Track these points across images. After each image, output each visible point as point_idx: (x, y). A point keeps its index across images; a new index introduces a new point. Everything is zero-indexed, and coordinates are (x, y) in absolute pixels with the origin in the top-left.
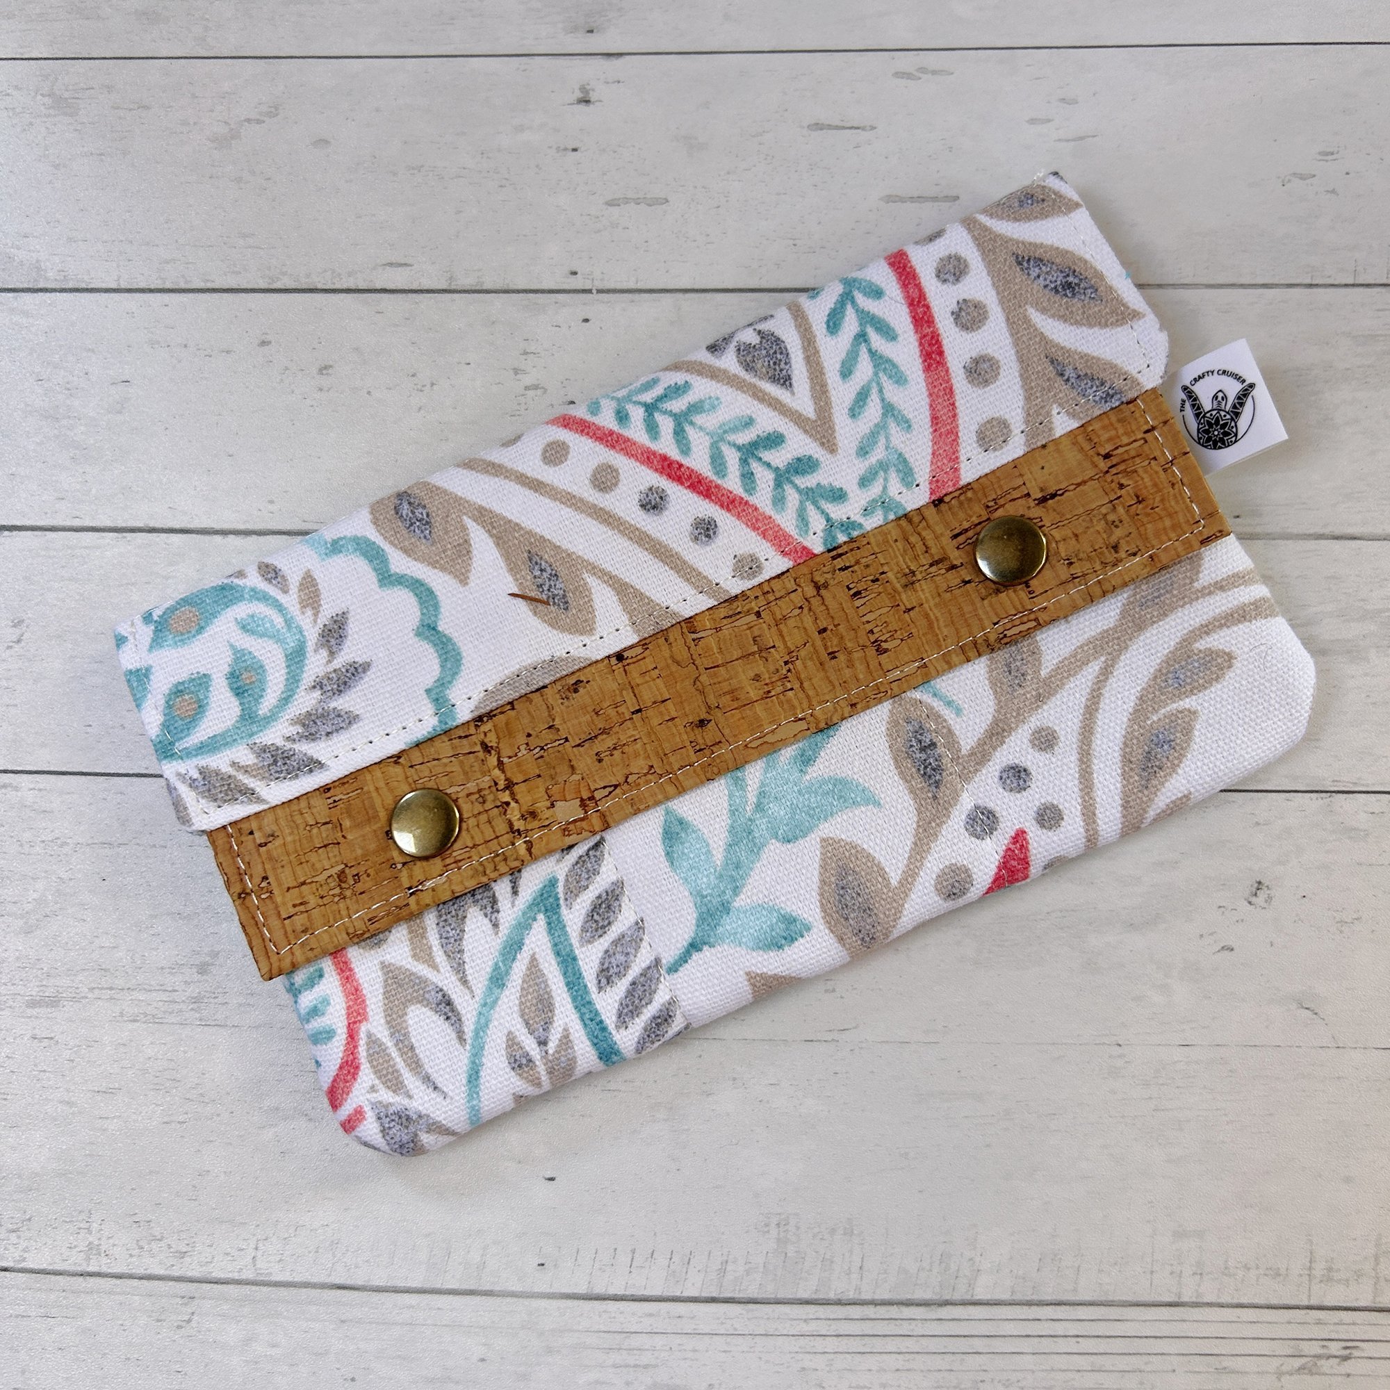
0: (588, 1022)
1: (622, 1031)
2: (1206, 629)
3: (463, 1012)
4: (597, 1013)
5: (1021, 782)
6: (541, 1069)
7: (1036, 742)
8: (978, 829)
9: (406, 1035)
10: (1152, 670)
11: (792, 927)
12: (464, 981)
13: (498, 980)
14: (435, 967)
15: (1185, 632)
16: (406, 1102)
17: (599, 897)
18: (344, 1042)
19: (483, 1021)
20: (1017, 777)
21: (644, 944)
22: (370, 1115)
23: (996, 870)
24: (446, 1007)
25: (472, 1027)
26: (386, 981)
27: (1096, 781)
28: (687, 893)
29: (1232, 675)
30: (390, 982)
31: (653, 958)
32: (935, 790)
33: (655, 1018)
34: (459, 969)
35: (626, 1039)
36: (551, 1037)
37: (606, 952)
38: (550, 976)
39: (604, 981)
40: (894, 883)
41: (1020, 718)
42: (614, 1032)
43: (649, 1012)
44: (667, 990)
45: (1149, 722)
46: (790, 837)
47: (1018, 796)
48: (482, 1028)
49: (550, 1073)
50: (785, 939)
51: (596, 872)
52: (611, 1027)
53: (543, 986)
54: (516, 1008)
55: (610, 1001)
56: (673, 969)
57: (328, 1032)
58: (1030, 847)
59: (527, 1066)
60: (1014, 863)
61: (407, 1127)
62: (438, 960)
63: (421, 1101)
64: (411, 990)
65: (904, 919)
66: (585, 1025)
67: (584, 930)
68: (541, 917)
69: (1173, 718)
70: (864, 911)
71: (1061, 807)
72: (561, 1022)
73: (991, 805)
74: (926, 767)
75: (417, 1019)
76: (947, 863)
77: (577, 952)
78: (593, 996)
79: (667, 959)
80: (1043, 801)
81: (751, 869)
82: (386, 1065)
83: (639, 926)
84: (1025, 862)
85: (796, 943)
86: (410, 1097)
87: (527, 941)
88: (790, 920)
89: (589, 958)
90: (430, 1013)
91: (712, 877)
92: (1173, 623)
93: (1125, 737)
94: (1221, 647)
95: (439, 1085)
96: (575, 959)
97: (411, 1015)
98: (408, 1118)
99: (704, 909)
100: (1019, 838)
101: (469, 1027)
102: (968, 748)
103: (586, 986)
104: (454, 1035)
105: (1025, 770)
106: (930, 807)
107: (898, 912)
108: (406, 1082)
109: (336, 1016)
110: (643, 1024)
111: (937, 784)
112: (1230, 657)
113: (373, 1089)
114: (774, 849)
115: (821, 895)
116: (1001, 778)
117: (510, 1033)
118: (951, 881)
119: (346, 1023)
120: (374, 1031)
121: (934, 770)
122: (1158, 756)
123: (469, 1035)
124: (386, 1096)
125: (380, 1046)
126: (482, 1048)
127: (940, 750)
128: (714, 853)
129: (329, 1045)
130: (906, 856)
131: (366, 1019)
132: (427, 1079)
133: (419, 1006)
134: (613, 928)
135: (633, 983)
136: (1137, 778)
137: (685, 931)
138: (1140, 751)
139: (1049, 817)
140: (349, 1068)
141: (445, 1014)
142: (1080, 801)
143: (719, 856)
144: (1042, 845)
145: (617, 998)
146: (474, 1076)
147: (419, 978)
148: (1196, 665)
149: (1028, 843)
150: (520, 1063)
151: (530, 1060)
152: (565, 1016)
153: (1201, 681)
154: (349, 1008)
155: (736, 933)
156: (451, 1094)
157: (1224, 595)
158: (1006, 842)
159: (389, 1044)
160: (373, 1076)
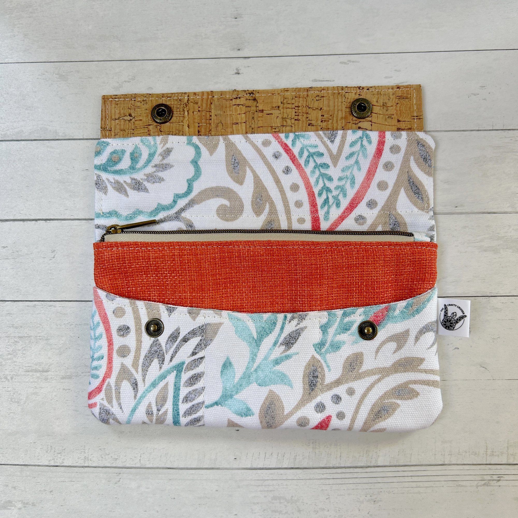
0: (175, 410)
1: (184, 418)
2: (415, 382)
3: (139, 389)
4: (178, 409)
5: (338, 401)
6: (155, 418)
7: (348, 391)
8: (318, 409)
9: (120, 388)
10: (393, 386)
11: (248, 412)
12: (144, 380)
13: (154, 385)
14: (137, 372)
15: (408, 380)
16: (111, 408)
17: (195, 374)
18: (100, 381)
19: (144, 395)
20: (337, 399)
21: (202, 395)
22: (98, 407)
23: (317, 424)
24: (135, 385)
25: (140, 395)
26: (121, 369)
27: (360, 411)
28: (222, 386)
29: (416, 399)
30: (122, 370)
31: (202, 401)
32: (311, 391)
33: (195, 419)
34: (144, 376)
35: (184, 420)
36: (162, 410)
37: (190, 392)
38: (169, 391)
39: (185, 401)
40: (285, 413)
41: (347, 382)
42: (181, 417)
43: (194, 416)
44: (202, 412)
45: (384, 402)
46: (261, 384)
47: (335, 405)
48: (143, 397)
49: (157, 420)
50: (245, 414)
51: (198, 366)
52: (181, 415)
53: (166, 393)
54: (155, 396)
55: (184, 407)
56: (207, 407)
57: (97, 376)
58: (331, 422)
59: (151, 415)
60: (323, 424)
61: (107, 415)
62: (139, 370)
63: (115, 410)
64: (127, 375)
65: (283, 425)
66: (173, 411)
67: (186, 382)
68: (175, 372)
69: (392, 404)
70: (272, 418)
71: (345, 414)
72: (167, 407)
73: (325, 404)
74: (312, 383)
75: (125, 385)
76: (304, 415)
77: (181, 387)
78: (180, 403)
79: (207, 403)
80: (341, 410)
81: (245, 388)
82: (109, 394)
83: (203, 389)
84: (327, 426)
85: (247, 417)
86: (112, 407)
87: (168, 377)
88: (248, 409)
89: (184, 391)
90: (129, 385)
91: (232, 385)
92: (406, 375)
93: (375, 402)
94: (417, 389)
95: (122, 408)
96: (179, 390)
97: (124, 382)
98: (109, 413)
99: (225, 394)
100: (329, 418)
101: (139, 395)
102: (327, 382)
103: (179, 399)
104: (133, 395)
105: (340, 398)
106: (307, 396)
107: (283, 422)
108: (113, 402)
109: (101, 373)
110: (190, 419)
111: (313, 390)
112: (418, 394)
113: (103, 399)
114: (254, 386)
115: (262, 406)
116: (332, 397)
117: (150, 402)
118: (302, 421)
119: (103, 376)
120: (110, 382)
121: (313, 384)
122: (382, 413)
123: (138, 397)
124: (105, 403)
125: (110, 387)
126: (140, 403)
127: (318, 379)
128: (236, 377)
129: (96, 380)
130: (293, 407)
131: (110, 378)
132: (120, 404)
133: (127, 381)
134: (195, 386)
135: (193, 405)
136: (372, 416)
137: (216, 398)
138: (377, 409)
139: (341, 416)
140: (99, 390)
141: (134, 387)
142: (352, 415)
143: (236, 380)
144: (335, 423)
145: (187, 407)
146: (134, 410)
147: (131, 373)
148: (407, 391)
149: (331, 420)
150: (149, 413)
151: (152, 414)
152: (169, 406)
153: (406, 397)
154: (106, 372)
155: (230, 406)
156: (124, 412)
157: (425, 374)
158: (324, 417)
159: (113, 388)
160: (104, 395)
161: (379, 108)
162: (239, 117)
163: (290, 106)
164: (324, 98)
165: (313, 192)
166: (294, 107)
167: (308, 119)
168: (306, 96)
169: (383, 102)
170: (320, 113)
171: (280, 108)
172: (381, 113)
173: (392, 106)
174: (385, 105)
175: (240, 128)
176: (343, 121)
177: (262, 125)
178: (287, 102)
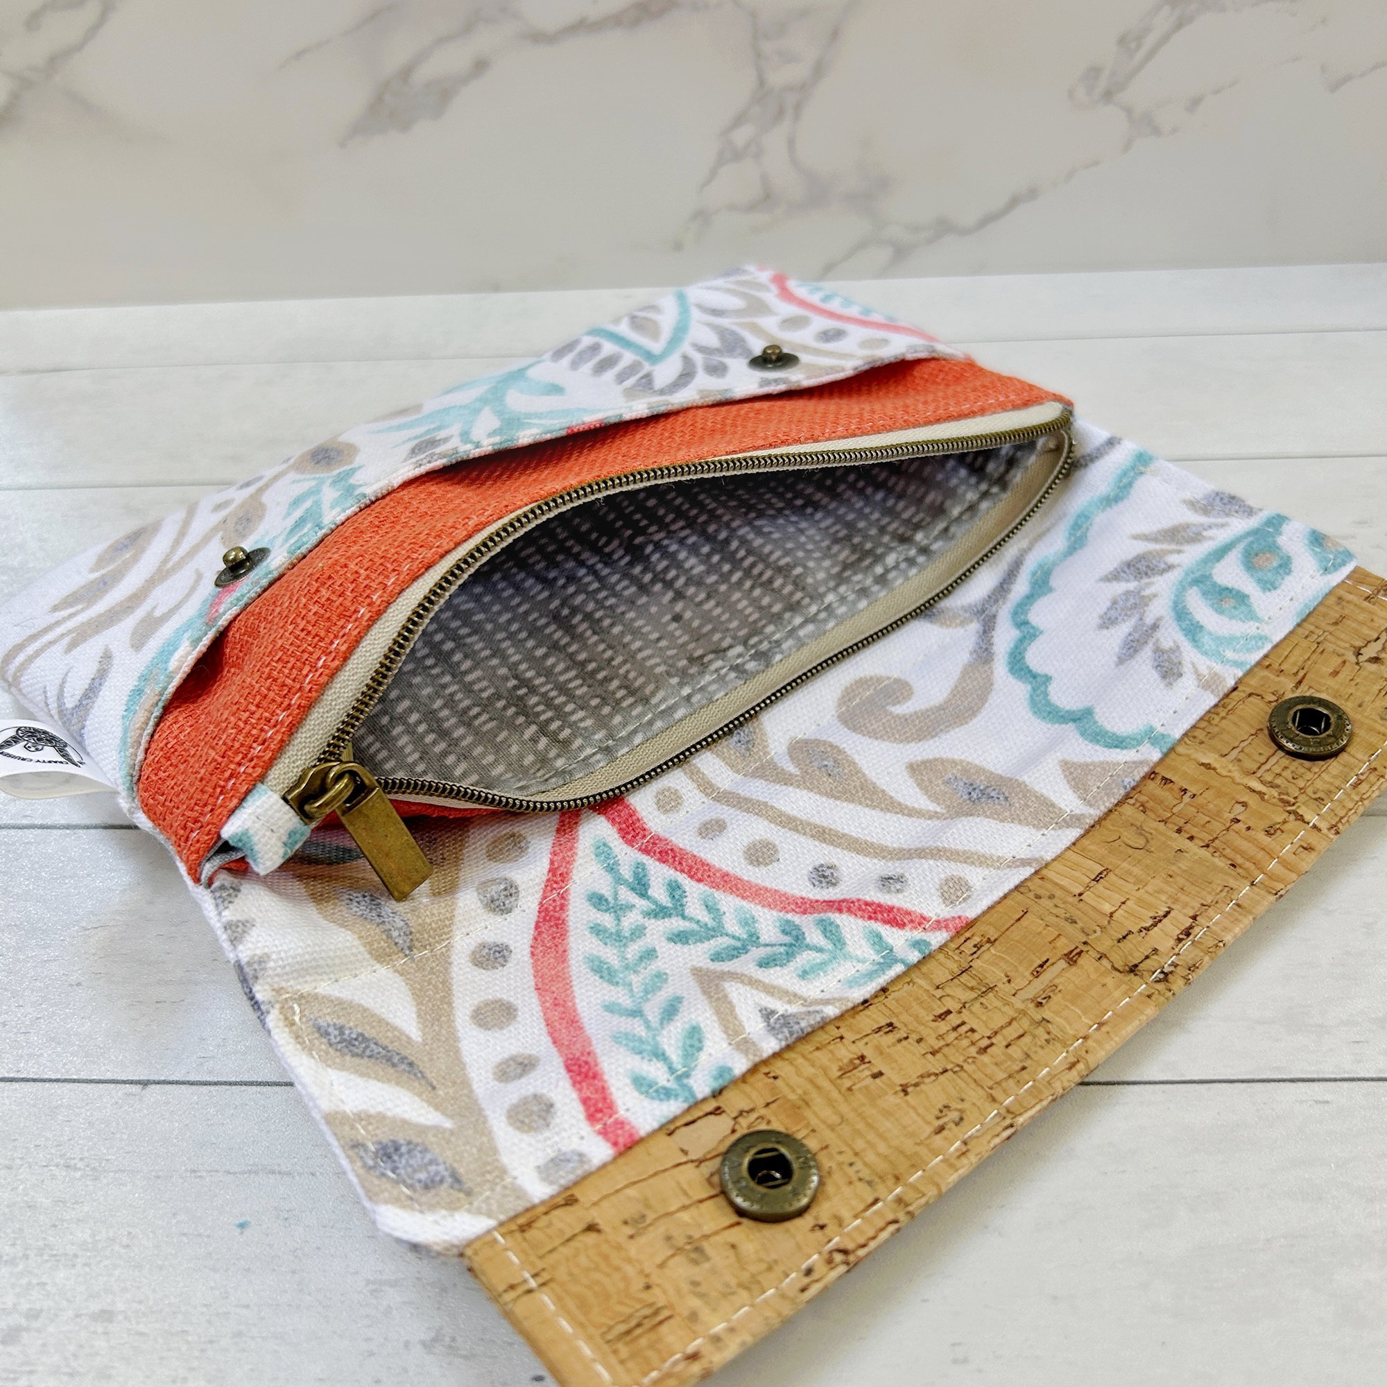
161: (707, 1229)
162: (1117, 896)
163: (1011, 1032)
164: (929, 1130)
165: (699, 881)
166: (994, 1040)
167: (914, 1037)
168: (997, 1093)
169: (708, 1259)
170: (894, 1076)
171: (1032, 1006)
172: (685, 1216)
173: (662, 1265)
174: (693, 1255)
175: (1077, 874)
176: (792, 1097)
177: (1024, 922)
178: (1034, 1036)
